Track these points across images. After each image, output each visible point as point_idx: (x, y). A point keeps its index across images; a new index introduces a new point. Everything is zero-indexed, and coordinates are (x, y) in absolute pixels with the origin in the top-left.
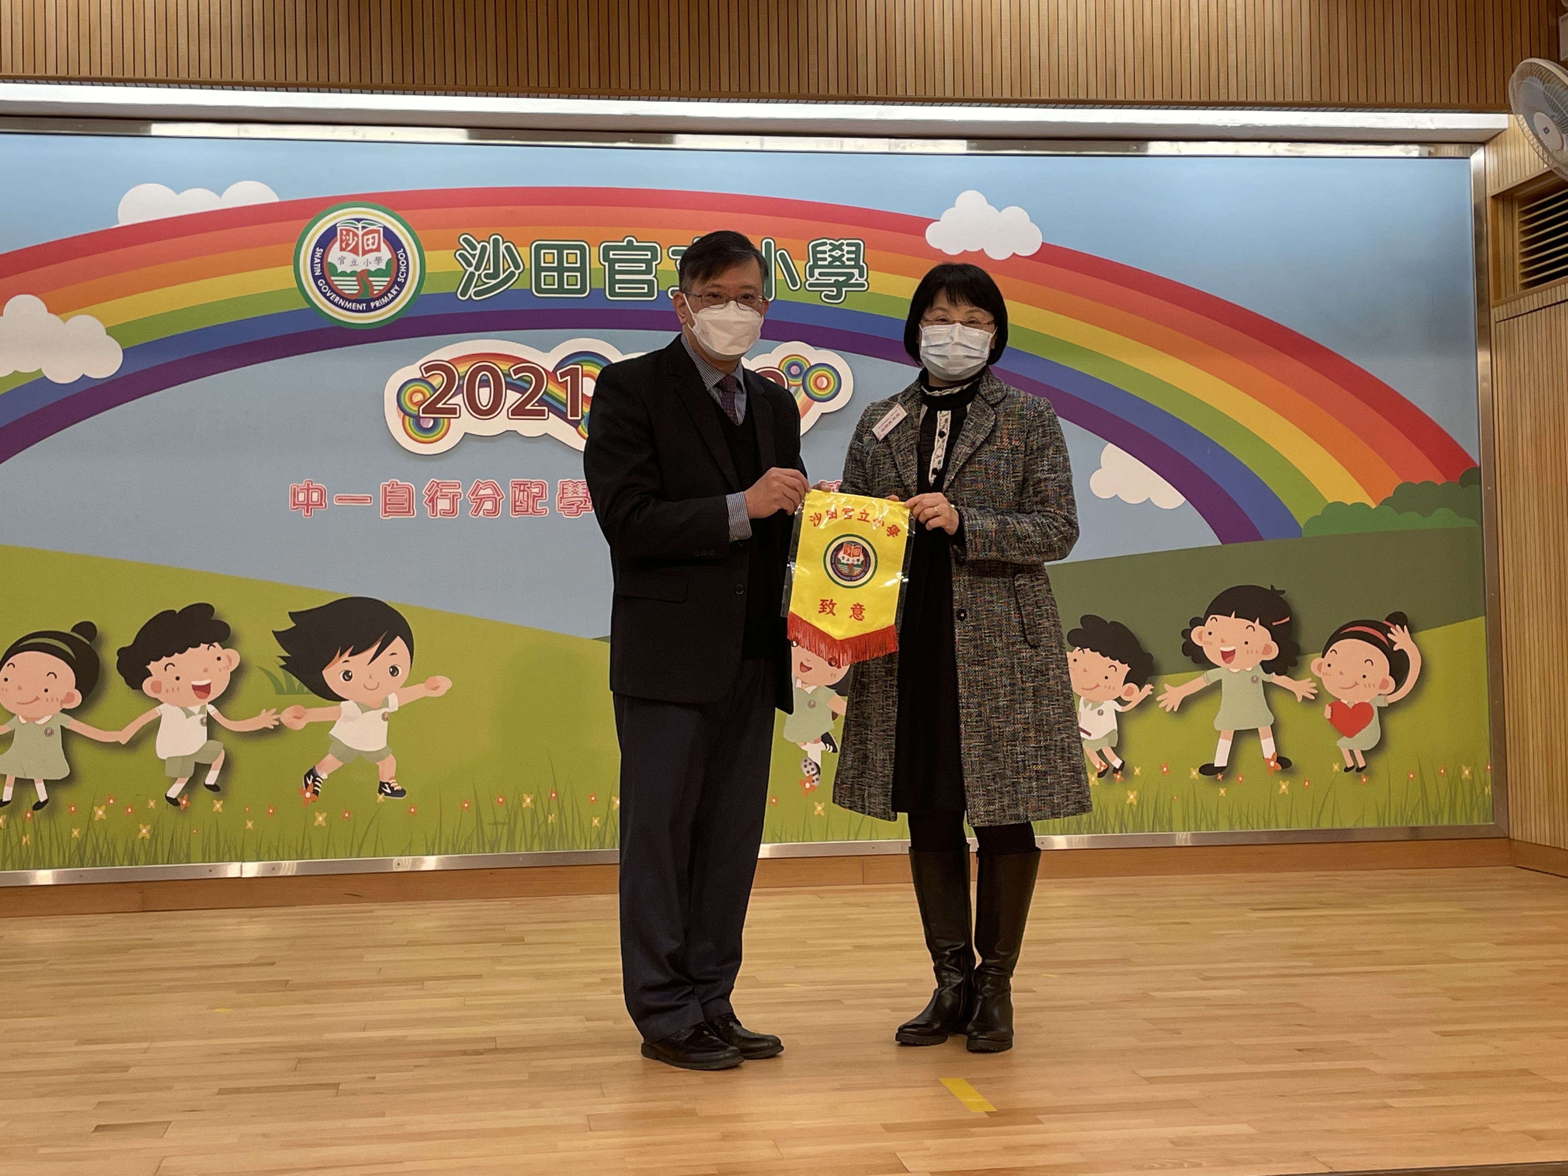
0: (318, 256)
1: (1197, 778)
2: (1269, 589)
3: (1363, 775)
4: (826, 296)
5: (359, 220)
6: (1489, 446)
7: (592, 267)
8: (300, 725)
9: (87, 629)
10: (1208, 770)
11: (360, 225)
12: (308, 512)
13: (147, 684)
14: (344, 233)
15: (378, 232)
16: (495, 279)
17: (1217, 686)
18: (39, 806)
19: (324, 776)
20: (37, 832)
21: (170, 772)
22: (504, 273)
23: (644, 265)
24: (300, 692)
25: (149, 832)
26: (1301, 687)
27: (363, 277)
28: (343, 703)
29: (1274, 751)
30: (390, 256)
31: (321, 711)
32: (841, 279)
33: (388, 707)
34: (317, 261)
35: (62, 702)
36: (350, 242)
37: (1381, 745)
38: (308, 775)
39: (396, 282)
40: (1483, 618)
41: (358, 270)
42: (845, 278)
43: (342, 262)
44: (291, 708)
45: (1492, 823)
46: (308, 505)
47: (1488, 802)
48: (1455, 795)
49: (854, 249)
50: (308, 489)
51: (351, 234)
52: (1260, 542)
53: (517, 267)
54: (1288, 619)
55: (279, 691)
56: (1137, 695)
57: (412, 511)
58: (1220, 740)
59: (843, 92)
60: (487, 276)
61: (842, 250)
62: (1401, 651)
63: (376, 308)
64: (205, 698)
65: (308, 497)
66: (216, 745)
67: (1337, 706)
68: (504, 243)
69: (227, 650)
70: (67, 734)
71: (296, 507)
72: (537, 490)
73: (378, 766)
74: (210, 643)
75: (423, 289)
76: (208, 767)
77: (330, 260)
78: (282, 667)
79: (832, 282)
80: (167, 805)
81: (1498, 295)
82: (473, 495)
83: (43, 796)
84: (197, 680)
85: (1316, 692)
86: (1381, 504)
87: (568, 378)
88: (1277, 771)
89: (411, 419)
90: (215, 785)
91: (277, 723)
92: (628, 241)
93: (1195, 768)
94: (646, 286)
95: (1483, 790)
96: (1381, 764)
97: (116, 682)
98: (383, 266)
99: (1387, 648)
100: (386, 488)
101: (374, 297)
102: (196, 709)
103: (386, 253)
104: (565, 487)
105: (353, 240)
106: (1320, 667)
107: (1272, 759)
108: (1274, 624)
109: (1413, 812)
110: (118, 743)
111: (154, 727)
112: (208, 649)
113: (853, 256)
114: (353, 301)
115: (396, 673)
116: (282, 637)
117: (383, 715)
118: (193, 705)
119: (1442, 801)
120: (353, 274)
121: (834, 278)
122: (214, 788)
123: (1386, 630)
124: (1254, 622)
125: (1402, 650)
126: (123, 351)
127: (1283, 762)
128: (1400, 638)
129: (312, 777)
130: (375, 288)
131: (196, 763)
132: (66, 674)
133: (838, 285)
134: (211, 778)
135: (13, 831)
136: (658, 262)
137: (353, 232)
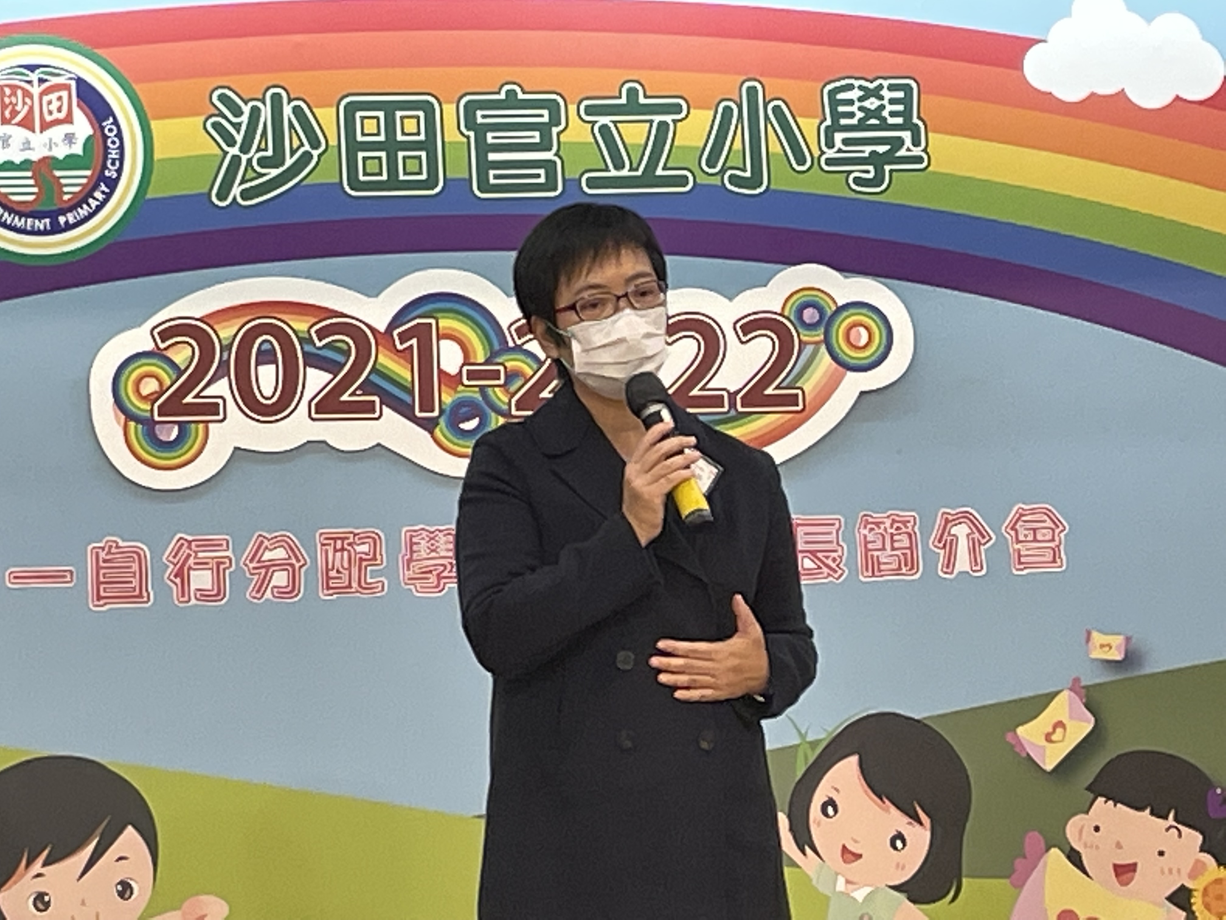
5: (32, 68)
7: (446, 140)
11: (34, 77)
14: (8, 91)
15: (67, 87)
16: (276, 167)
22: (292, 156)
23: (537, 134)
27: (43, 170)
30: (90, 132)
32: (882, 149)
36: (18, 108)
41: (35, 156)
42: (887, 147)
43: (5, 145)
49: (900, 94)
53: (315, 144)
57: (147, 594)
60: (263, 162)
61: (881, 98)
63: (69, 227)
68: (290, 100)
72: (365, 548)
75: (151, 189)
79: (866, 155)
82: (251, 561)
87: (414, 341)
92: (508, 92)
94: (542, 172)
98: (78, 149)
100: (96, 554)
101: (64, 206)
103: (82, 126)
104: (415, 540)
105: (24, 103)
113: (900, 108)
114: (27, 216)
115: (128, 893)
120: (26, 165)
121: (868, 149)
130: (66, 189)
133: (874, 159)
136: (561, 127)
137: (23, 89)
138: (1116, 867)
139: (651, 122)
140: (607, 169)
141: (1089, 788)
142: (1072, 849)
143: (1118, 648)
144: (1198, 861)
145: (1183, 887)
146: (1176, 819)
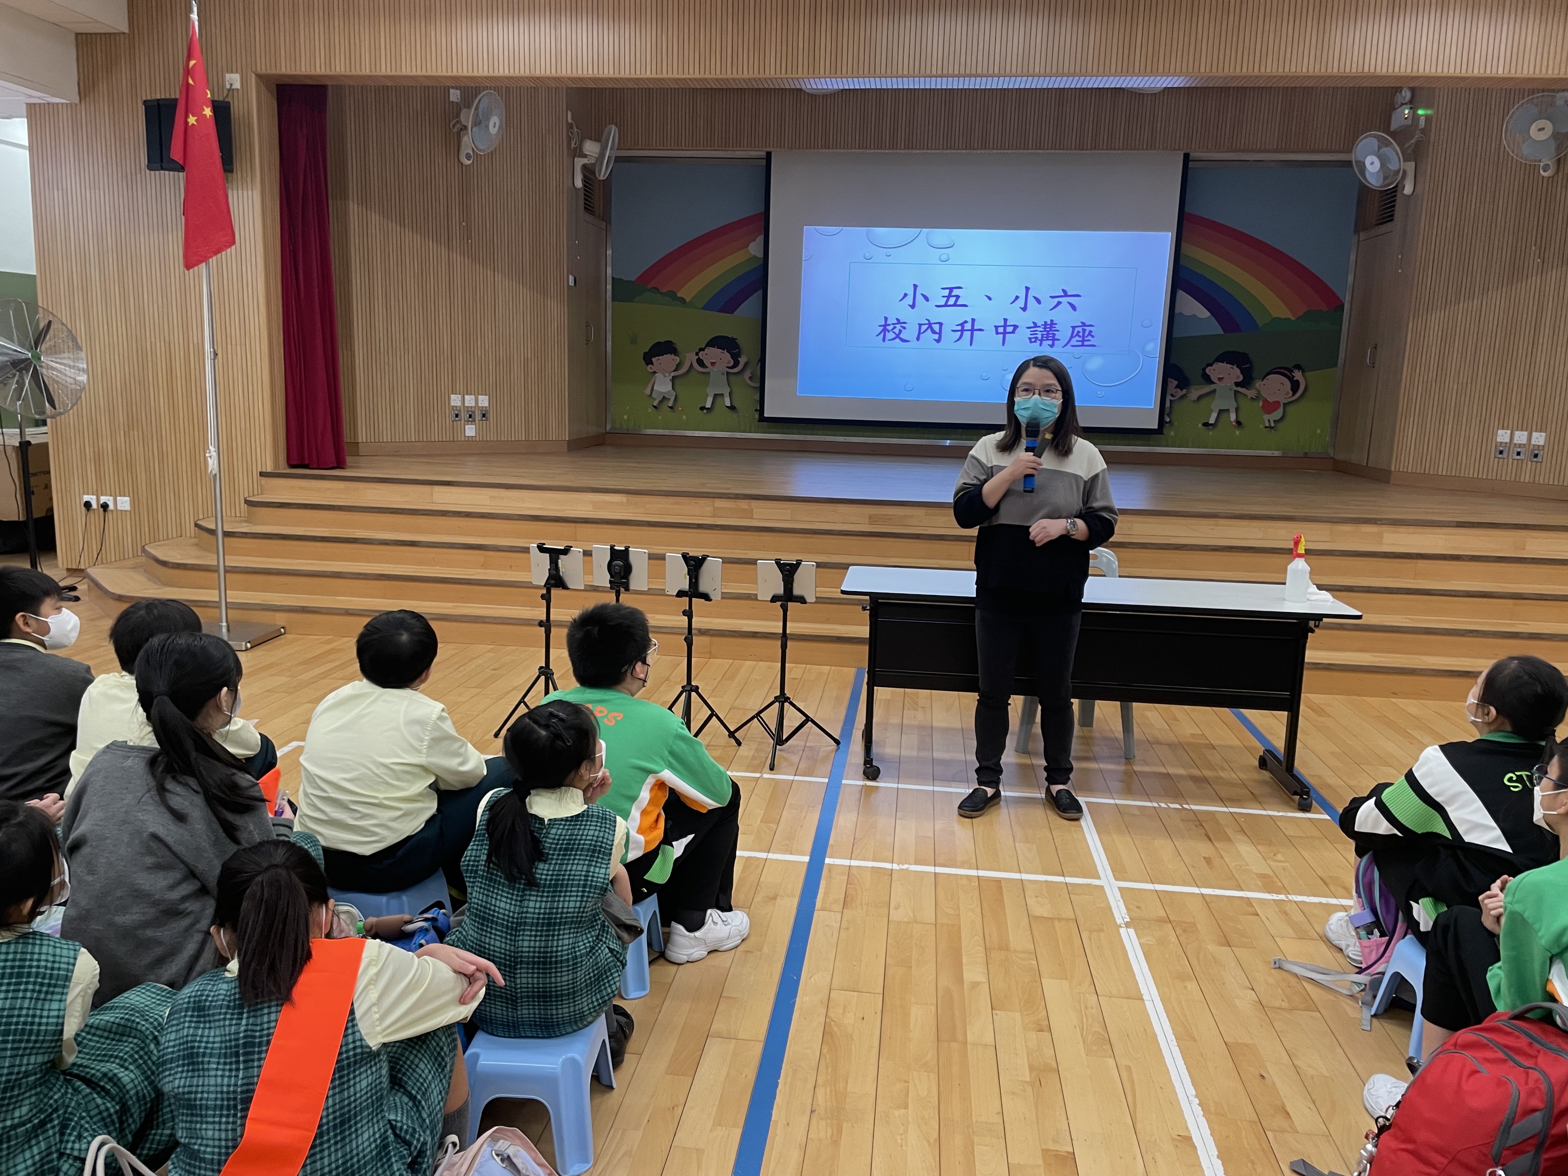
1: (1201, 427)
2: (1242, 352)
3: (1273, 431)
10: (1206, 424)
17: (1214, 391)
26: (1251, 393)
29: (1235, 418)
37: (1283, 418)
45: (1328, 452)
47: (1328, 444)
48: (1313, 440)
52: (1241, 333)
54: (1249, 365)
56: (1180, 393)
58: (1213, 413)
62: (1297, 381)
67: (1265, 401)
81: (1363, 229)
85: (1257, 395)
86: (1297, 318)
88: (1235, 428)
93: (1200, 424)
95: (1326, 438)
96: (1281, 426)
99: (1291, 379)
106: (1260, 385)
107: (1234, 422)
108: (1242, 367)
119: (1306, 442)
123: (1291, 371)
124: (1234, 366)
127: (1239, 423)
128: (1298, 375)
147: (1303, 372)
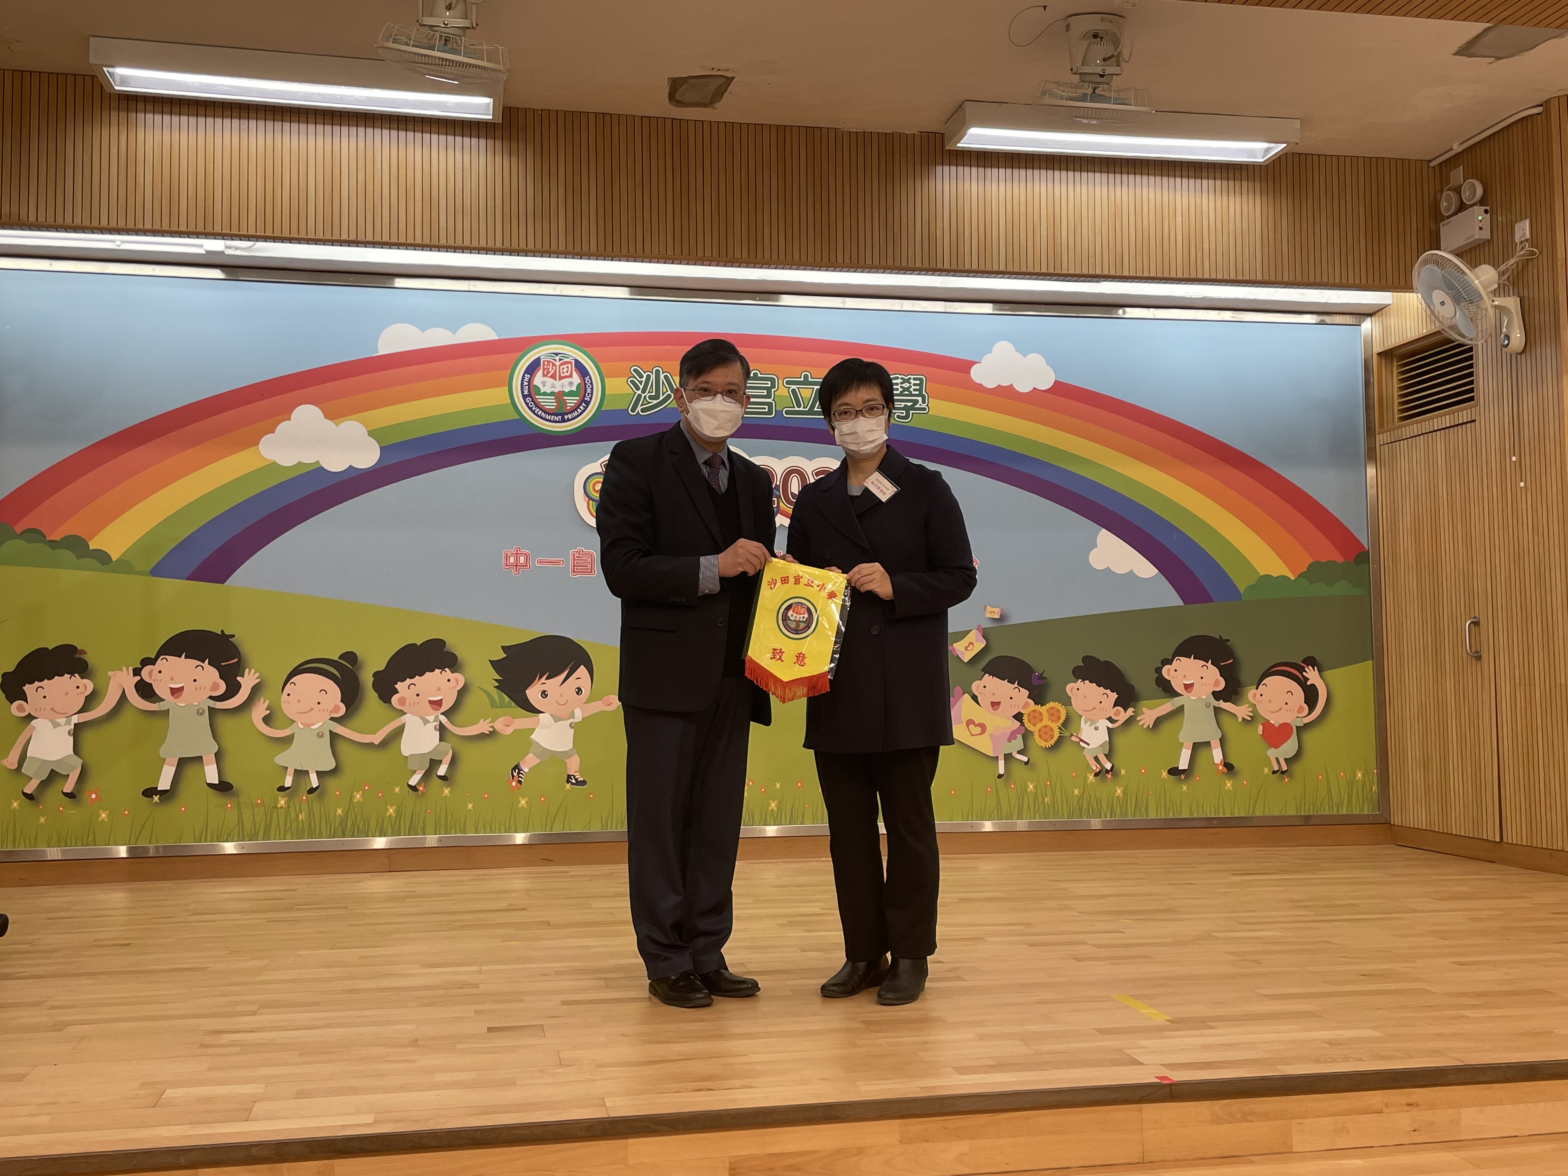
0: (526, 380)
1: (1166, 777)
2: (1218, 638)
3: (1285, 777)
4: (898, 417)
5: (557, 354)
6: (1375, 534)
8: (509, 731)
9: (350, 657)
10: (1174, 771)
11: (557, 358)
12: (516, 571)
13: (394, 699)
14: (546, 363)
15: (570, 363)
16: (657, 400)
17: (1180, 710)
18: (312, 791)
19: (526, 770)
20: (310, 811)
21: (411, 766)
22: (663, 395)
23: (765, 391)
24: (510, 706)
25: (395, 811)
26: (1241, 711)
27: (559, 396)
28: (541, 715)
29: (1222, 758)
30: (580, 381)
31: (523, 721)
32: (909, 404)
33: (574, 718)
34: (526, 383)
35: (331, 712)
36: (550, 370)
37: (1298, 755)
38: (514, 769)
39: (583, 401)
40: (1371, 661)
41: (556, 391)
42: (912, 404)
43: (544, 385)
44: (502, 718)
45: (1378, 813)
46: (516, 565)
47: (1375, 797)
48: (1352, 791)
49: (918, 382)
50: (517, 554)
51: (551, 364)
52: (1211, 603)
54: (1232, 661)
55: (493, 705)
56: (1123, 715)
57: (593, 571)
58: (1183, 750)
59: (926, 265)
60: (651, 397)
61: (910, 383)
63: (569, 420)
64: (438, 710)
65: (517, 560)
66: (447, 746)
67: (1267, 724)
68: (663, 373)
69: (455, 674)
70: (333, 736)
71: (508, 567)
73: (566, 763)
74: (442, 668)
75: (604, 406)
76: (440, 762)
77: (535, 383)
78: (496, 687)
79: (902, 406)
80: (409, 791)
81: (1382, 425)
83: (315, 783)
84: (432, 697)
85: (1252, 714)
86: (1299, 576)
88: (1225, 773)
89: (594, 503)
90: (444, 776)
91: (491, 730)
93: (1165, 771)
94: (767, 407)
95: (1371, 788)
97: (371, 697)
98: (574, 388)
99: (1302, 683)
100: (574, 554)
101: (568, 411)
102: (431, 718)
103: (576, 379)
105: (553, 369)
106: (1255, 696)
107: (1220, 764)
108: (1222, 664)
109: (1321, 804)
110: (372, 743)
111: (399, 731)
112: (441, 673)
113: (918, 387)
114: (552, 414)
115: (580, 692)
116: (496, 665)
117: (571, 724)
118: (428, 715)
119: (1342, 795)
120: (552, 394)
121: (903, 404)
122: (444, 778)
123: (1302, 670)
124: (1207, 663)
125: (1314, 685)
126: (380, 448)
127: (1229, 767)
128: (1312, 675)
129: (517, 771)
130: (568, 405)
131: (431, 759)
132: (334, 691)
133: (906, 408)
134: (442, 770)
135: (292, 810)
136: (776, 389)
137: (553, 363)
138: (992, 702)
139: (813, 388)
140: (794, 408)
141: (982, 670)
142: (974, 694)
143: (997, 614)
144: (1026, 702)
145: (1020, 712)
146: (1018, 685)
147: (1319, 671)
